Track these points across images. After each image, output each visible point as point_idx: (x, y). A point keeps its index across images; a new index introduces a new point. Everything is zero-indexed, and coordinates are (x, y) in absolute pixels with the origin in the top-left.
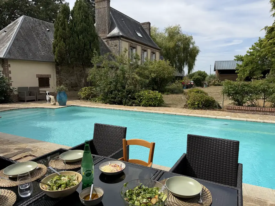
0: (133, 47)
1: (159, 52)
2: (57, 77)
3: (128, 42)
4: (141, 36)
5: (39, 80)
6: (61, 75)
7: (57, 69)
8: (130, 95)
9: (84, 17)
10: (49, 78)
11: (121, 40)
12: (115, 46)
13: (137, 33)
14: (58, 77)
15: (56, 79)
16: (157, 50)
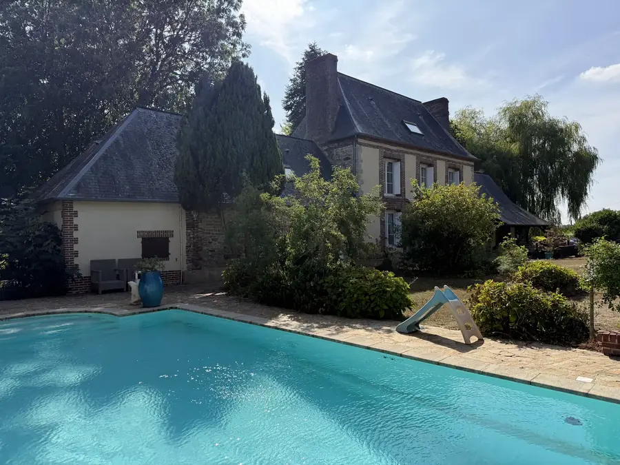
0: (395, 159)
1: (472, 166)
2: (188, 235)
3: (377, 147)
4: (419, 132)
5: (142, 242)
6: (199, 230)
7: (189, 216)
8: (312, 284)
9: (240, 97)
10: (170, 239)
11: (360, 144)
12: (345, 159)
13: (409, 126)
14: (191, 236)
15: (186, 241)
16: (465, 162)
